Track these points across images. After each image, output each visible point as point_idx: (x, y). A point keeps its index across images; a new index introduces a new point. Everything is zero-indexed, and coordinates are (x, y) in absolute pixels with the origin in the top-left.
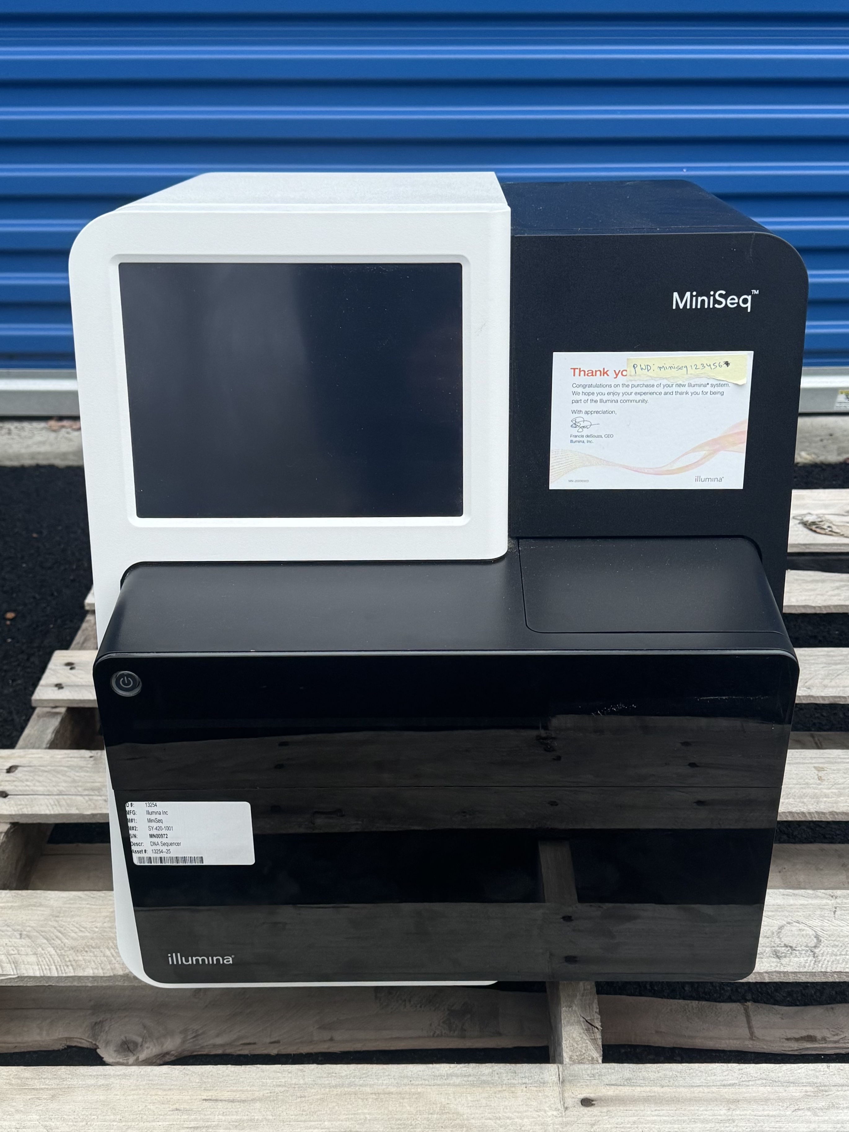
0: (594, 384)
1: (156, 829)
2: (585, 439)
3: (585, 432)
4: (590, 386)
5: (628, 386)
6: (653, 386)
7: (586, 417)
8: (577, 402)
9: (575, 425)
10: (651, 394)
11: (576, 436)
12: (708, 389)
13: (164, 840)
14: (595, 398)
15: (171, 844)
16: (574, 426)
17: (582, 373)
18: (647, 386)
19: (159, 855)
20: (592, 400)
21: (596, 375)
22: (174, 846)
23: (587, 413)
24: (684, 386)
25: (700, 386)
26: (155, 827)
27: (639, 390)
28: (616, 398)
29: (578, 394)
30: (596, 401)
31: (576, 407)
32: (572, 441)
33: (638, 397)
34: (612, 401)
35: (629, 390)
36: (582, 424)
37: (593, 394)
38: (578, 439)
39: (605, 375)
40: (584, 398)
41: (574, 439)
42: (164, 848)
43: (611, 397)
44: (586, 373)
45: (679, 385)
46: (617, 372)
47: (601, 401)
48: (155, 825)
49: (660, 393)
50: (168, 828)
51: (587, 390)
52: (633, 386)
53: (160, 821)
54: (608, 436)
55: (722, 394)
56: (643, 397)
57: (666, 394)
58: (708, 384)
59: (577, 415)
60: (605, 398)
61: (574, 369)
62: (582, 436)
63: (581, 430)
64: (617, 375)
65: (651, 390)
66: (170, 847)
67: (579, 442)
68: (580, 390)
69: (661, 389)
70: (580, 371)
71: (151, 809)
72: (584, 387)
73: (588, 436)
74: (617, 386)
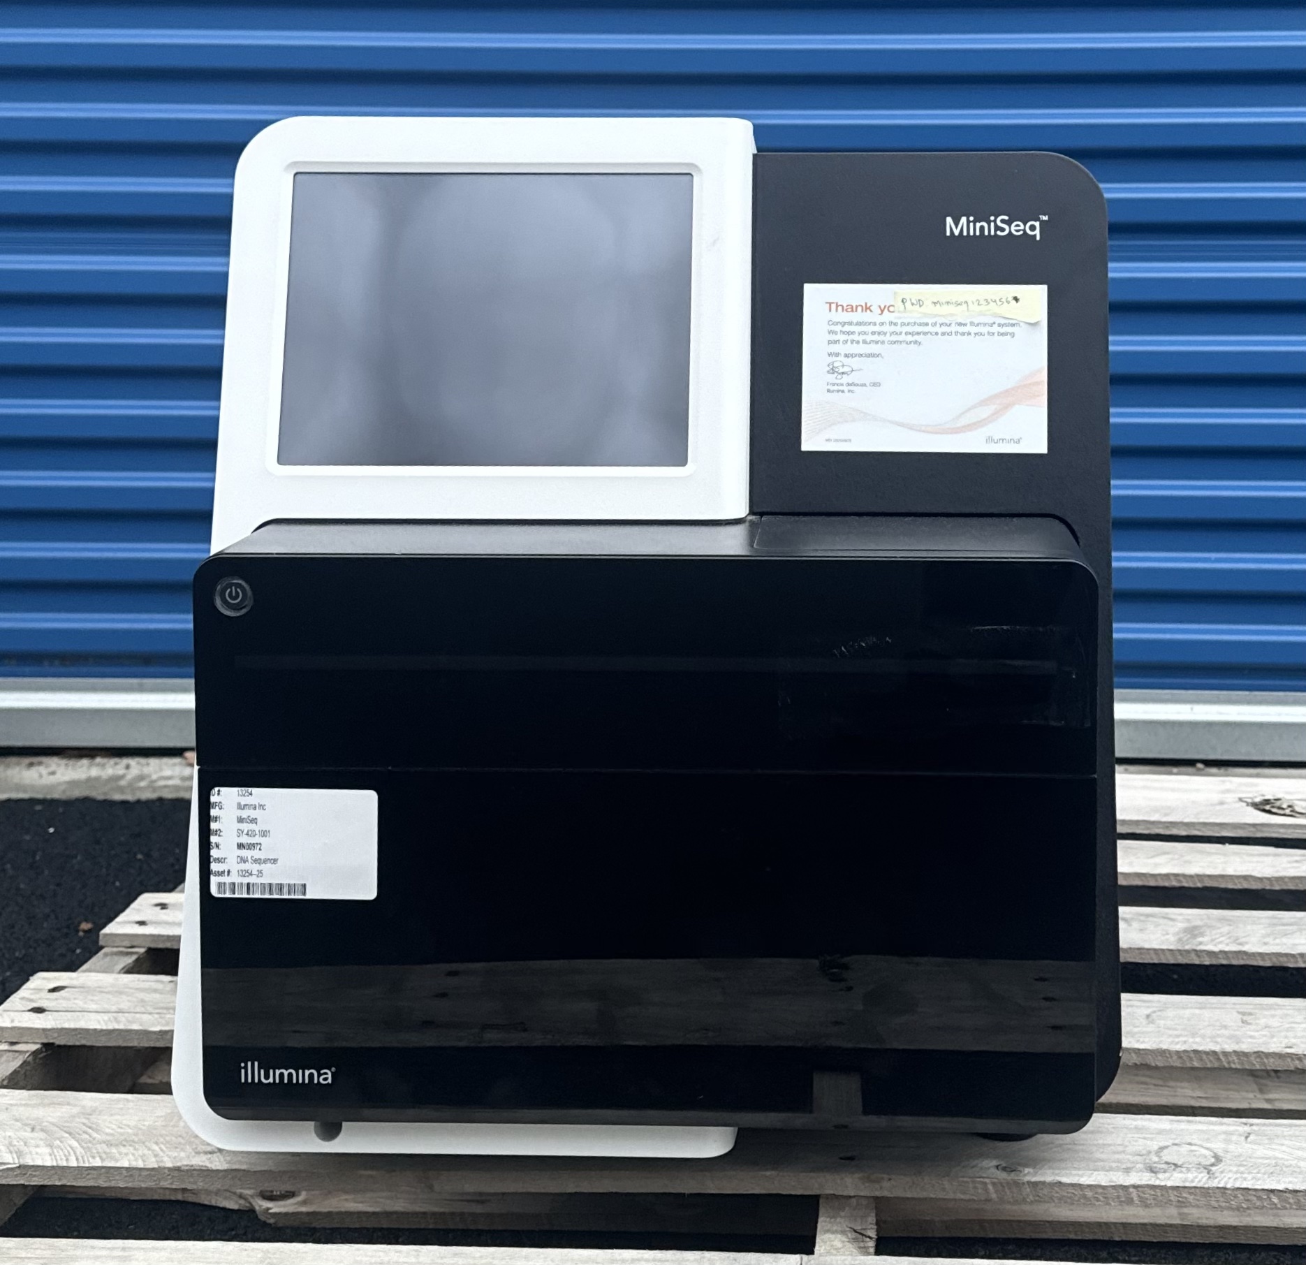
0: (855, 321)
1: (247, 834)
2: (845, 388)
3: (845, 379)
4: (850, 324)
5: (896, 324)
6: (927, 324)
7: (846, 361)
8: (835, 342)
9: (833, 370)
10: (925, 334)
11: (834, 385)
12: (995, 329)
13: (256, 853)
14: (856, 337)
15: (265, 861)
16: (831, 371)
17: (840, 308)
18: (921, 324)
19: (245, 881)
20: (852, 342)
21: (856, 311)
22: (269, 865)
23: (846, 356)
24: (965, 325)
25: (985, 325)
26: (245, 832)
27: (910, 329)
28: (881, 338)
29: (836, 333)
30: (858, 342)
31: (834, 348)
32: (829, 391)
33: (910, 338)
34: (877, 342)
35: (898, 329)
36: (841, 370)
37: (853, 333)
38: (836, 388)
39: (868, 311)
40: (842, 337)
41: (832, 388)
42: (255, 868)
43: (876, 337)
44: (845, 308)
45: (960, 324)
46: (882, 307)
47: (865, 342)
48: (246, 827)
49: (937, 334)
50: (265, 833)
51: (847, 328)
52: (903, 324)
53: (254, 821)
54: (874, 385)
55: (1013, 335)
56: (916, 338)
57: (943, 334)
58: (994, 323)
59: (834, 359)
60: (869, 338)
61: (830, 304)
62: (842, 385)
63: (839, 377)
64: (882, 311)
65: (926, 329)
66: (263, 867)
67: (838, 391)
68: (838, 328)
69: (937, 329)
70: (837, 306)
71: (244, 801)
72: (844, 324)
73: (849, 385)
74: (882, 324)
